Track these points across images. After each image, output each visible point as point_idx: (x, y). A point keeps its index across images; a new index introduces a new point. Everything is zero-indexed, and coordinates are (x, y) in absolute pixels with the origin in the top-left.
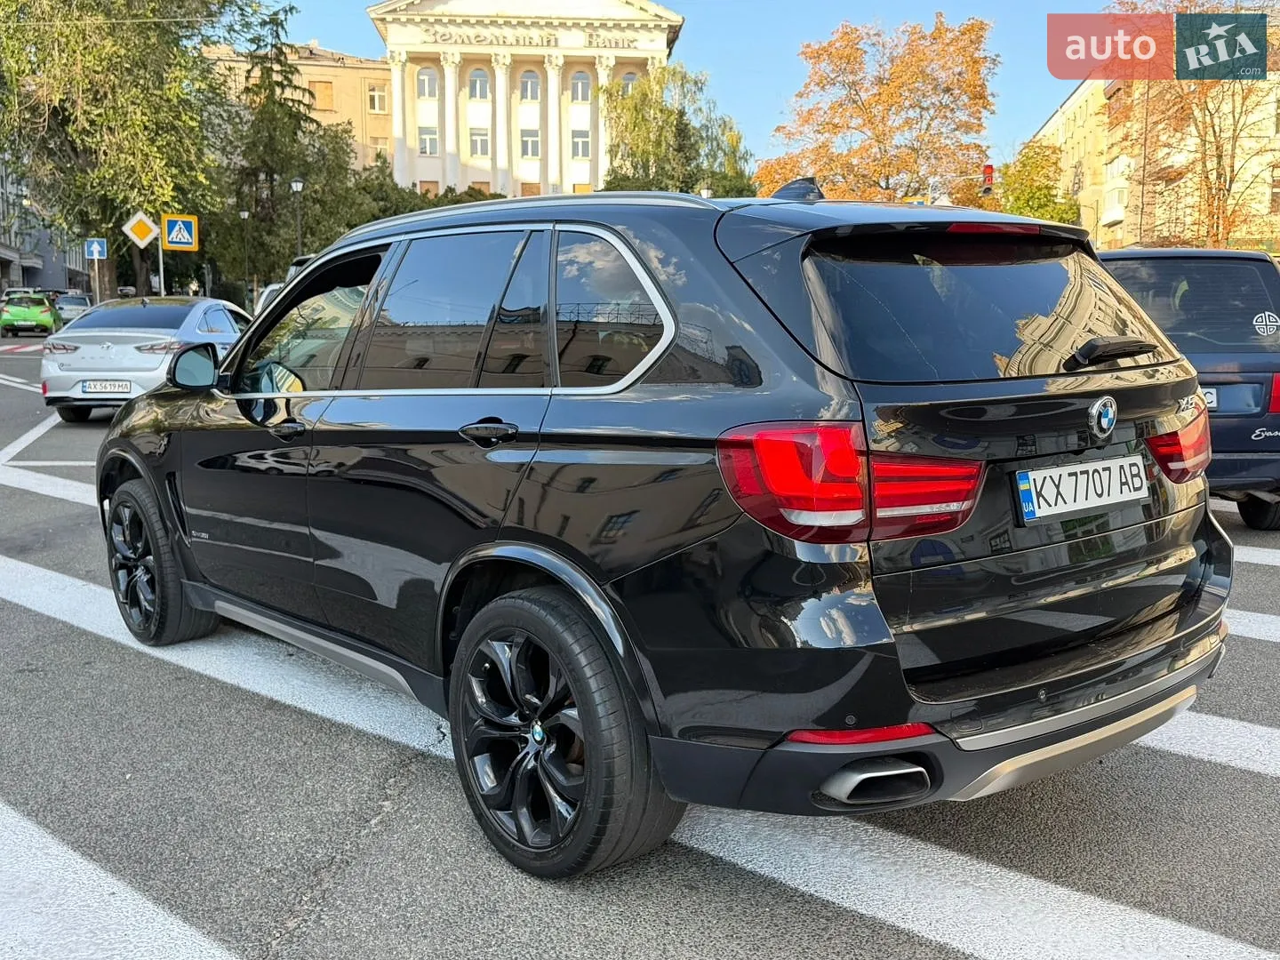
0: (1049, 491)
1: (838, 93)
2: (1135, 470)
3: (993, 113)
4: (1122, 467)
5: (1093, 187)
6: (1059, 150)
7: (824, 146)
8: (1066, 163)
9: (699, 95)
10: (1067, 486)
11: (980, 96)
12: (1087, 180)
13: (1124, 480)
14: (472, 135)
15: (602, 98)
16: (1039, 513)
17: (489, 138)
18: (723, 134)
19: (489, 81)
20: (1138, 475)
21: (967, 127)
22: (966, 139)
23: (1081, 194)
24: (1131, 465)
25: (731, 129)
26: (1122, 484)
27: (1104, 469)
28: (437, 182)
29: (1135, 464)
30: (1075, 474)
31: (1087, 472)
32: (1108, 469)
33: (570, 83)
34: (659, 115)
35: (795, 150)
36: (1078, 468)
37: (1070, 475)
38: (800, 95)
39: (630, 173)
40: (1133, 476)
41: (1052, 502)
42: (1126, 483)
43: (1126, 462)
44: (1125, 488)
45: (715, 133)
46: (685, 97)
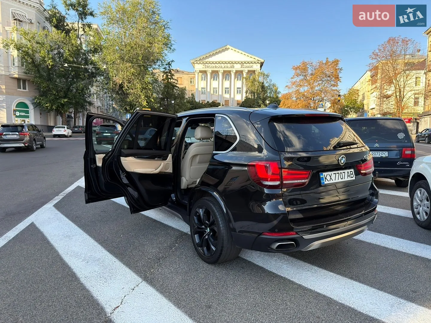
0: (328, 178)
1: (302, 77)
2: (351, 173)
3: (341, 82)
4: (348, 172)
5: (367, 100)
6: (358, 90)
7: (298, 90)
8: (361, 94)
9: (268, 79)
10: (333, 177)
11: (337, 78)
12: (366, 98)
13: (348, 175)
14: (213, 89)
15: (244, 80)
16: (325, 183)
17: (218, 90)
18: (273, 88)
19: (218, 76)
20: (352, 174)
21: (334, 86)
22: (333, 88)
23: (364, 101)
24: (350, 172)
25: (275, 86)
26: (348, 176)
27: (343, 173)
28: (205, 100)
29: (352, 171)
30: (335, 174)
31: (339, 173)
32: (344, 172)
33: (237, 76)
34: (258, 83)
35: (291, 91)
36: (336, 172)
37: (334, 174)
38: (292, 78)
39: (250, 97)
40: (351, 174)
41: (329, 180)
42: (349, 176)
43: (349, 171)
44: (349, 177)
45: (271, 87)
46: (264, 79)
